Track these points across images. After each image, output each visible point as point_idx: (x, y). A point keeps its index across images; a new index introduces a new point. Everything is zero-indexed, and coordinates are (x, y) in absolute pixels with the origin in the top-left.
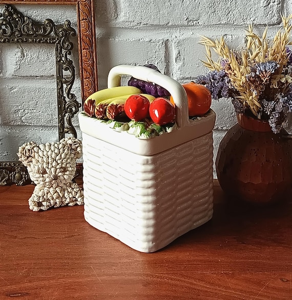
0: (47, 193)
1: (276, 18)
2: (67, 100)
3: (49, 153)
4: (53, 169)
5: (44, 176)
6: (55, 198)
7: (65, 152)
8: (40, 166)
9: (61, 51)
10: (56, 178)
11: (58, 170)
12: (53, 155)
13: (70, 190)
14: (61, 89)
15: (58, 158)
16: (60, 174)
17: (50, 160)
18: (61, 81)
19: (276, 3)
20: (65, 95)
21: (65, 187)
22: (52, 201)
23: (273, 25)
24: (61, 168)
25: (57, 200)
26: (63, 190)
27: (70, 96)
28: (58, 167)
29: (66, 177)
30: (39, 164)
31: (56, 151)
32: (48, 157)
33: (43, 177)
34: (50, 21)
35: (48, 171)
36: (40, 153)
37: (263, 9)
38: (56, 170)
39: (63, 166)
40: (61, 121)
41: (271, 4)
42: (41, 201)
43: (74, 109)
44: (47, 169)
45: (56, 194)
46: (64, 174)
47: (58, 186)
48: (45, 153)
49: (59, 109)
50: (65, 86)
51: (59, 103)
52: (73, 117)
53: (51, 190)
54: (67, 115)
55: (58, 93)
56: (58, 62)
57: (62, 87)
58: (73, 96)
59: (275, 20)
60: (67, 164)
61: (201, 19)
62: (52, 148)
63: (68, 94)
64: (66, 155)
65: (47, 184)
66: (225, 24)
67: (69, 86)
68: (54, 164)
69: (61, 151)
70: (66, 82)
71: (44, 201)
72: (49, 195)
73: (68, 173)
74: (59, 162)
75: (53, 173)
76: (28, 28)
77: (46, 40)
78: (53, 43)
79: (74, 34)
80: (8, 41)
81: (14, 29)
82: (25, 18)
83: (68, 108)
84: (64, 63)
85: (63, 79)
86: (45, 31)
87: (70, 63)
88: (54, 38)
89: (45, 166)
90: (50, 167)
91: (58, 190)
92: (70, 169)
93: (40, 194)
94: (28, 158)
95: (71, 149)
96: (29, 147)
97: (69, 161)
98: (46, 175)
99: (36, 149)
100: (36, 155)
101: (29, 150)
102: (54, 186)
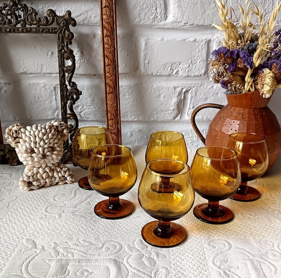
0: (37, 173)
2: (69, 87)
3: (36, 133)
4: (41, 149)
5: (33, 155)
6: (44, 178)
7: (52, 132)
8: (28, 146)
9: (62, 40)
10: (44, 156)
11: (46, 150)
12: (40, 135)
13: (58, 169)
14: (62, 78)
15: (45, 137)
16: (48, 154)
17: (37, 140)
18: (63, 70)
20: (67, 83)
21: (53, 167)
22: (42, 181)
24: (49, 147)
25: (47, 180)
26: (52, 170)
27: (71, 84)
28: (46, 146)
30: (26, 144)
31: (43, 131)
32: (36, 137)
33: (31, 156)
34: (52, 11)
35: (36, 150)
36: (27, 133)
38: (44, 149)
39: (51, 145)
40: (64, 107)
42: (31, 180)
43: (75, 97)
44: (35, 149)
45: (45, 174)
46: (53, 154)
47: (47, 166)
48: (32, 133)
49: (62, 96)
50: (67, 74)
51: (62, 91)
52: (74, 103)
53: (41, 170)
54: (69, 102)
55: (61, 81)
56: (60, 51)
57: (64, 75)
58: (74, 83)
60: (54, 144)
62: (39, 128)
63: (70, 81)
64: (53, 135)
65: (36, 164)
67: (70, 75)
68: (42, 143)
69: (48, 131)
70: (67, 71)
71: (34, 181)
72: (38, 176)
73: (55, 152)
74: (46, 141)
75: (41, 152)
76: (32, 18)
77: (49, 30)
78: (55, 33)
79: (75, 24)
80: (14, 31)
81: (19, 19)
82: (29, 9)
83: (69, 95)
84: (65, 52)
85: (65, 68)
86: (48, 21)
87: (72, 52)
88: (56, 28)
89: (32, 145)
90: (37, 146)
91: (47, 170)
92: (58, 149)
93: (29, 174)
94: (15, 138)
95: (58, 131)
96: (15, 128)
97: (56, 141)
98: (34, 155)
99: (22, 130)
100: (23, 135)
101: (16, 131)
102: (43, 166)
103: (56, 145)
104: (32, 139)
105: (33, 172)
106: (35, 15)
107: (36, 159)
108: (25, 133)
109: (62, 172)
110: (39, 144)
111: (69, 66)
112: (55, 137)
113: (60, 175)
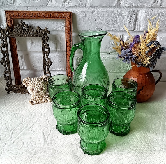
1: (133, 28)
2: (47, 60)
3: (35, 82)
4: (37, 89)
7: (42, 81)
8: (31, 87)
9: (44, 40)
10: (38, 92)
11: (39, 89)
12: (37, 83)
13: (44, 96)
14: (44, 56)
15: (38, 84)
16: (40, 91)
17: (35, 85)
18: (44, 53)
19: (133, 22)
20: (46, 58)
21: (42, 95)
22: (37, 101)
23: (131, 31)
24: (40, 88)
25: (40, 101)
26: (42, 97)
28: (39, 88)
29: (42, 91)
30: (31, 86)
31: (38, 81)
34: (39, 28)
35: (35, 89)
36: (31, 82)
37: (128, 24)
38: (38, 89)
39: (41, 87)
40: (45, 69)
41: (131, 22)
42: (33, 101)
43: (50, 64)
44: (34, 89)
45: (39, 98)
47: (39, 95)
48: (33, 82)
49: (44, 64)
50: (46, 55)
51: (44, 61)
52: (49, 67)
53: (37, 97)
54: (47, 66)
55: (43, 58)
56: (43, 45)
57: (45, 55)
58: (49, 59)
59: (132, 29)
61: (102, 28)
62: (36, 80)
63: (47, 58)
64: (42, 83)
65: (35, 94)
66: (112, 30)
67: (47, 55)
68: (37, 86)
69: (40, 81)
70: (46, 53)
72: (36, 99)
73: (43, 90)
74: (39, 86)
75: (37, 90)
76: (30, 31)
77: (38, 36)
78: (41, 37)
79: (49, 33)
80: (22, 36)
81: (25, 31)
82: (29, 26)
83: (47, 64)
84: (45, 45)
85: (45, 52)
86: (37, 32)
87: (48, 45)
88: (41, 35)
89: (33, 87)
90: (35, 88)
91: (40, 96)
92: (44, 88)
93: (32, 98)
94: (27, 84)
95: (45, 80)
96: (27, 79)
97: (43, 85)
98: (34, 91)
99: (30, 80)
100: (30, 83)
101: (27, 81)
102: (38, 95)
103: (43, 87)
104: (33, 84)
105: (34, 97)
106: (32, 29)
107: (35, 93)
108: (30, 82)
109: (46, 98)
110: (36, 87)
111: (47, 51)
112: (43, 83)
113: (45, 99)
